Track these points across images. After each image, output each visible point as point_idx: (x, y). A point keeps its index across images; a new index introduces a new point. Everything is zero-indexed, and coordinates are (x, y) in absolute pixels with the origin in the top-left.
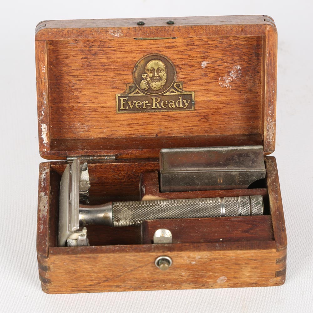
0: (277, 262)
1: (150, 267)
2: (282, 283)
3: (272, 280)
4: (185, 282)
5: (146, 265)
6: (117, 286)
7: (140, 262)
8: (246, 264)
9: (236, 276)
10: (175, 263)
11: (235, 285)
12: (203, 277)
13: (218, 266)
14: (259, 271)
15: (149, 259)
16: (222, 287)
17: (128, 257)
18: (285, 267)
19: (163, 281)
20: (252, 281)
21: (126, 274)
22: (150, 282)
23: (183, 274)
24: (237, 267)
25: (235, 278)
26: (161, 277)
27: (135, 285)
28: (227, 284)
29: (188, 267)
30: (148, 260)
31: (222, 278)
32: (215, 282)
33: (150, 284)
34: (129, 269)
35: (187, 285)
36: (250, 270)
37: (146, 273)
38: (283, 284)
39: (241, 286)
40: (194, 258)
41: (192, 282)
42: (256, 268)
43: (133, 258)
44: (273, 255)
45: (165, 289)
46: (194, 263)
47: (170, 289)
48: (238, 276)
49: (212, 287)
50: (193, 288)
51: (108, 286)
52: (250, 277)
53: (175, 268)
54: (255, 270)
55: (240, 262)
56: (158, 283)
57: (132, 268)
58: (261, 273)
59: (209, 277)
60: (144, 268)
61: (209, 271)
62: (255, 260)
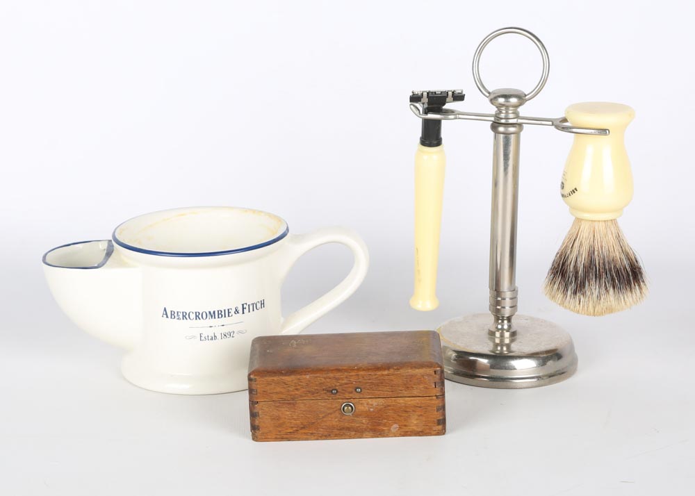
0: (438, 410)
1: (337, 414)
2: (442, 432)
3: (434, 428)
4: (366, 430)
5: (335, 412)
6: (312, 434)
7: (329, 408)
8: (414, 411)
9: (405, 423)
10: (357, 410)
11: (405, 434)
12: (379, 424)
13: (391, 413)
14: (424, 419)
15: (337, 405)
16: (395, 436)
17: (320, 403)
18: (444, 415)
19: (348, 429)
20: (419, 430)
21: (319, 421)
22: (338, 430)
23: (364, 421)
24: (406, 415)
25: (405, 426)
26: (347, 425)
27: (326, 433)
28: (399, 432)
29: (367, 415)
30: (336, 407)
31: (395, 426)
32: (389, 430)
33: (337, 432)
34: (321, 416)
35: (367, 433)
36: (416, 417)
37: (334, 421)
38: (444, 434)
39: (410, 435)
40: (372, 405)
41: (371, 430)
42: (421, 415)
43: (324, 404)
44: (433, 402)
45: (350, 437)
46: (372, 410)
47: (354, 438)
48: (407, 424)
49: (387, 436)
50: (372, 437)
51: (305, 433)
52: (416, 425)
53: (357, 416)
54: (421, 417)
55: (408, 410)
56: (345, 432)
57: (323, 415)
58: (425, 421)
59: (385, 425)
60: (333, 415)
61: (385, 419)
62: (420, 407)
